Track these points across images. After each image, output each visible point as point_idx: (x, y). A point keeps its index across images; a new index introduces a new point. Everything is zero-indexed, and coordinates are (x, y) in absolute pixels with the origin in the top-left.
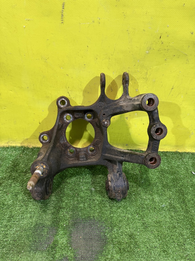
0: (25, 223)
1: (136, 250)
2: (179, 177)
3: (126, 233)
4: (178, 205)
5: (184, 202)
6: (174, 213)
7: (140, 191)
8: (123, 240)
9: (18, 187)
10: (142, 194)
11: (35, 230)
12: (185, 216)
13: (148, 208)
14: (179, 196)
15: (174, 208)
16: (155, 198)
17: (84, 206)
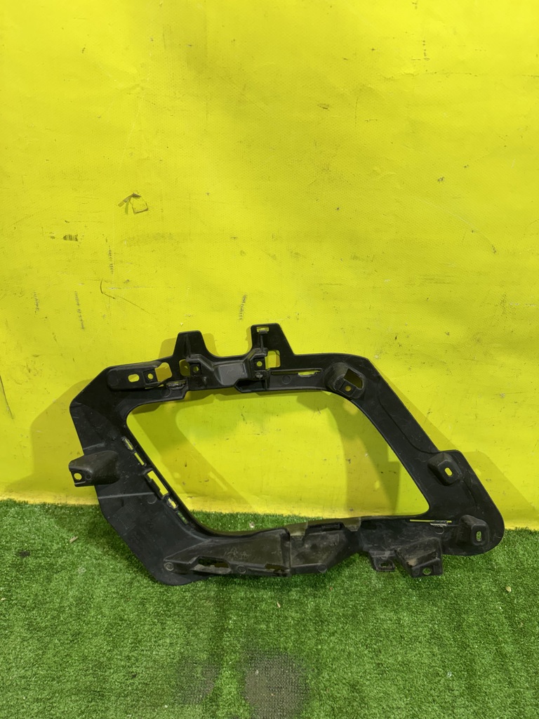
0: (162, 654)
1: (362, 712)
2: (454, 578)
3: (344, 681)
4: (447, 634)
5: (459, 627)
6: (439, 649)
7: (374, 603)
8: (338, 693)
9: (146, 587)
10: (379, 609)
11: (180, 668)
12: (458, 654)
13: (388, 637)
14: (450, 615)
15: (440, 638)
16: (402, 617)
17: (268, 627)
